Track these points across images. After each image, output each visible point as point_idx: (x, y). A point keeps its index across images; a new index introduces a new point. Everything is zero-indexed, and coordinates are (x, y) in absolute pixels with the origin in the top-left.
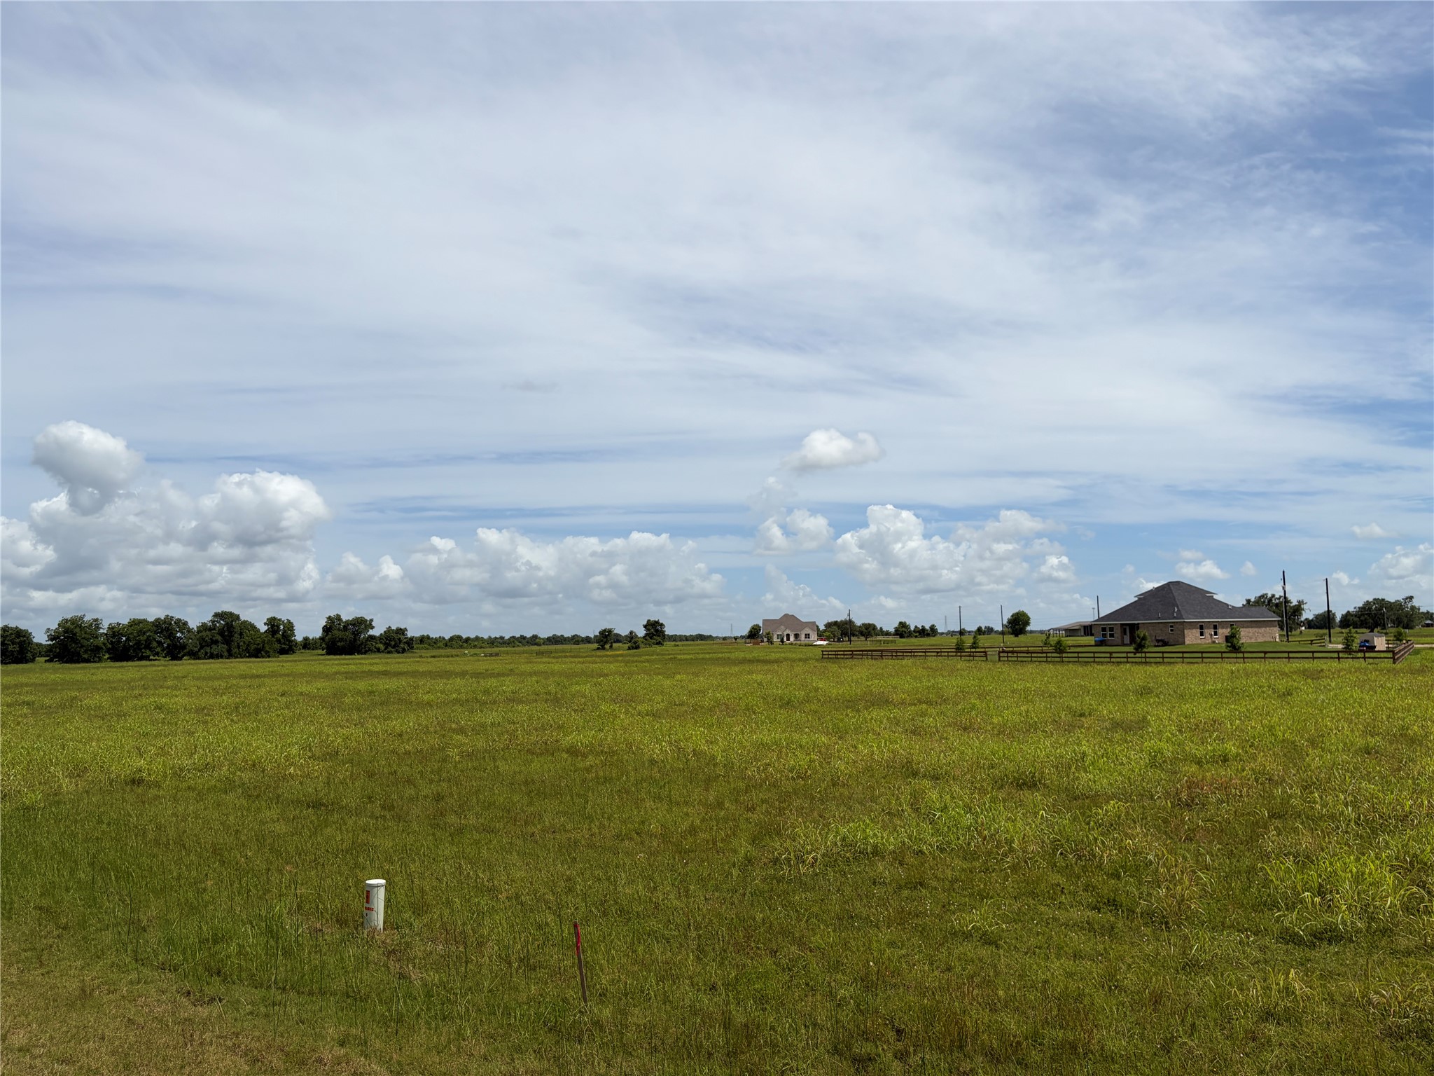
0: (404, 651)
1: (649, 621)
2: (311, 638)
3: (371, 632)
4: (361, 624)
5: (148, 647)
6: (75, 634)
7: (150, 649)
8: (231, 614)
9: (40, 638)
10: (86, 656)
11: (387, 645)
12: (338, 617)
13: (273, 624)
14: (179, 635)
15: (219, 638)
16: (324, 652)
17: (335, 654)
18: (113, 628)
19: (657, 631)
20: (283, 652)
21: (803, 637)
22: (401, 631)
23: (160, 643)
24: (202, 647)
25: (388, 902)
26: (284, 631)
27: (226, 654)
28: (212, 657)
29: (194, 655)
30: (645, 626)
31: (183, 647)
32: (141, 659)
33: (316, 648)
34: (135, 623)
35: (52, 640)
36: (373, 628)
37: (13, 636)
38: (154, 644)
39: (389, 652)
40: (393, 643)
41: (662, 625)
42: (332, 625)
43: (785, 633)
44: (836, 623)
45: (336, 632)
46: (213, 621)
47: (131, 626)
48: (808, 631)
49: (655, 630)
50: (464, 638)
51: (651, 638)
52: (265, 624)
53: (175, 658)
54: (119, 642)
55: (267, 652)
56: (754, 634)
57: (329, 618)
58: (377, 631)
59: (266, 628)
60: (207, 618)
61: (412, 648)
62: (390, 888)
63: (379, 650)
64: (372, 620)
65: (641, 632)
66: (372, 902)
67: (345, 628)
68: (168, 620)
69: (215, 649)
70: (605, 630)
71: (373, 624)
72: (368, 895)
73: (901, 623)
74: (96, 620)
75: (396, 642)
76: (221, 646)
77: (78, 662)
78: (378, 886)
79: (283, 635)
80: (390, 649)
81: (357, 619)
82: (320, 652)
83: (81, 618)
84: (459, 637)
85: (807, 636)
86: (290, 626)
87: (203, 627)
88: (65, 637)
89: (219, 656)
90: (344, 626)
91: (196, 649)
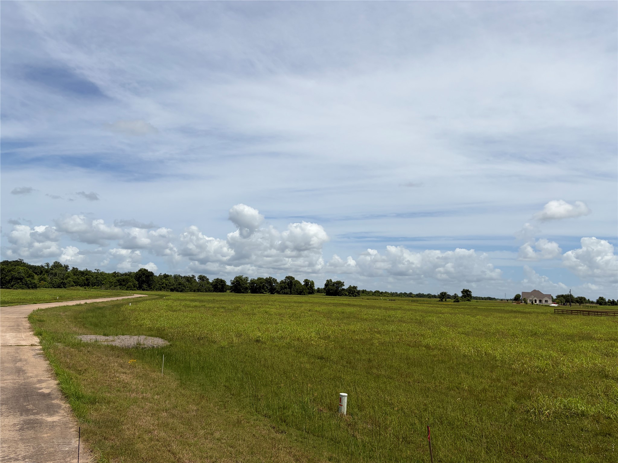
0: (356, 296)
1: (464, 289)
2: (320, 288)
3: (343, 287)
4: (340, 284)
5: (263, 288)
6: (239, 282)
7: (264, 289)
8: (292, 277)
9: (229, 283)
10: (243, 291)
11: (349, 293)
12: (331, 280)
13: (306, 281)
14: (274, 284)
15: (287, 286)
16: (325, 294)
17: (329, 295)
18: (252, 281)
19: (468, 294)
20: (310, 293)
21: (544, 302)
22: (355, 288)
23: (267, 287)
24: (281, 290)
25: (348, 402)
26: (311, 285)
27: (289, 293)
28: (284, 293)
29: (278, 293)
30: (462, 292)
31: (275, 289)
32: (261, 293)
33: (322, 293)
34: (259, 279)
35: (232, 284)
36: (344, 285)
37: (220, 282)
38: (265, 287)
39: (350, 296)
40: (352, 292)
41: (470, 292)
42: (329, 283)
43: (534, 299)
44: (562, 296)
45: (330, 286)
46: (285, 280)
47: (258, 280)
48: (546, 299)
49: (467, 294)
50: (380, 292)
51: (465, 297)
52: (304, 282)
53: (272, 293)
54: (254, 286)
55: (304, 293)
56: (517, 298)
57: (327, 281)
58: (346, 287)
59: (304, 283)
60: (283, 278)
61: (359, 295)
62: (349, 397)
63: (346, 295)
64: (344, 282)
65: (460, 295)
66: (342, 402)
67: (333, 285)
68: (270, 278)
69: (286, 291)
70: (443, 293)
71: (344, 284)
72: (340, 399)
73: (600, 298)
74: (247, 277)
75: (353, 292)
76: (288, 289)
77: (240, 293)
78: (344, 396)
79: (310, 287)
80: (350, 295)
81: (338, 281)
82: (324, 294)
83: (242, 276)
84: (378, 292)
85: (546, 301)
86: (313, 283)
87: (282, 282)
88: (236, 283)
89: (287, 293)
90: (333, 284)
91: (279, 290)
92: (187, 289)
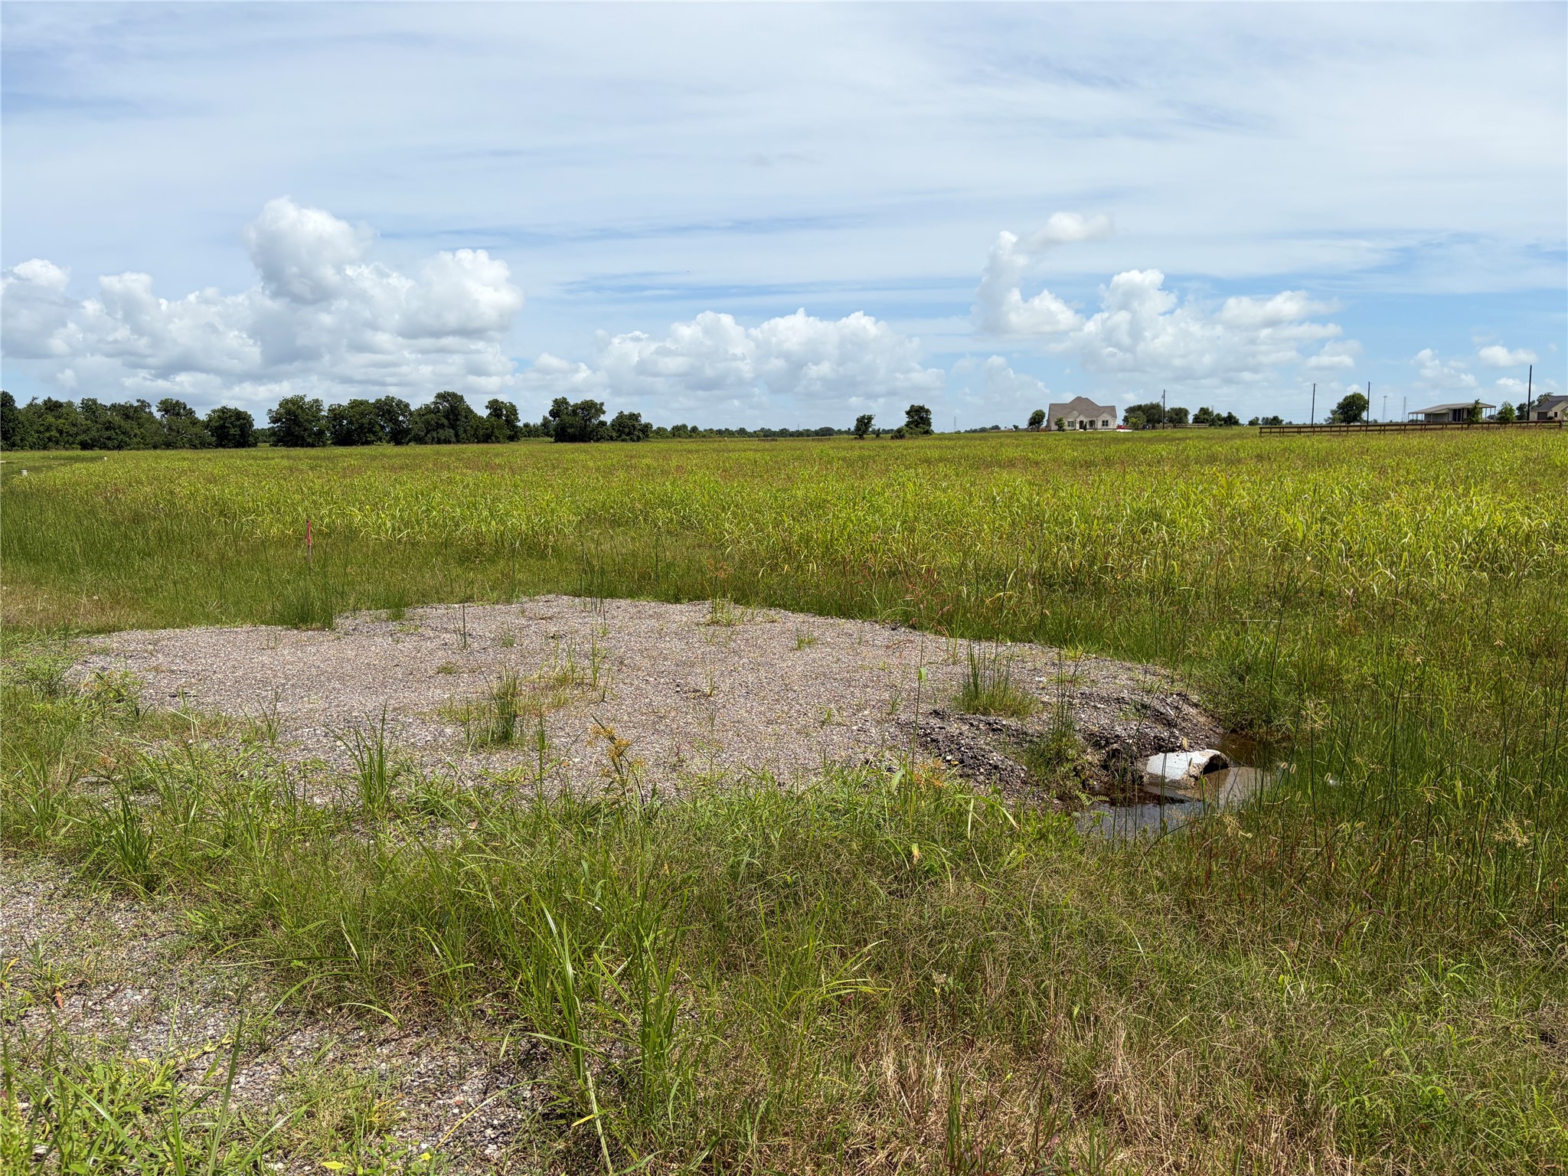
1: (912, 406)
4: (591, 408)
5: (370, 431)
6: (296, 416)
8: (454, 395)
10: (310, 440)
11: (620, 432)
12: (564, 401)
13: (495, 407)
14: (401, 418)
16: (552, 440)
17: (562, 441)
18: (334, 410)
19: (922, 418)
21: (1099, 425)
22: (634, 417)
26: (507, 416)
28: (439, 442)
29: (420, 440)
30: (908, 413)
31: (408, 431)
32: (367, 443)
34: (355, 404)
35: (274, 422)
36: (604, 412)
37: (233, 419)
38: (377, 428)
39: (623, 440)
40: (627, 430)
41: (928, 411)
42: (559, 407)
43: (1078, 420)
45: (564, 417)
46: (435, 403)
47: (352, 408)
48: (1106, 417)
49: (919, 418)
51: (917, 426)
52: (487, 407)
53: (398, 443)
54: (341, 425)
56: (1036, 420)
57: (556, 401)
58: (608, 418)
59: (488, 411)
60: (429, 399)
61: (647, 436)
63: (612, 439)
64: (602, 404)
68: (389, 400)
70: (863, 417)
74: (317, 401)
75: (630, 429)
76: (447, 429)
77: (302, 446)
79: (506, 420)
80: (624, 437)
81: (587, 402)
82: (549, 439)
83: (302, 398)
85: (1105, 423)
86: (513, 410)
87: (427, 410)
88: (287, 420)
90: (573, 411)
91: (423, 434)
92: (135, 440)
